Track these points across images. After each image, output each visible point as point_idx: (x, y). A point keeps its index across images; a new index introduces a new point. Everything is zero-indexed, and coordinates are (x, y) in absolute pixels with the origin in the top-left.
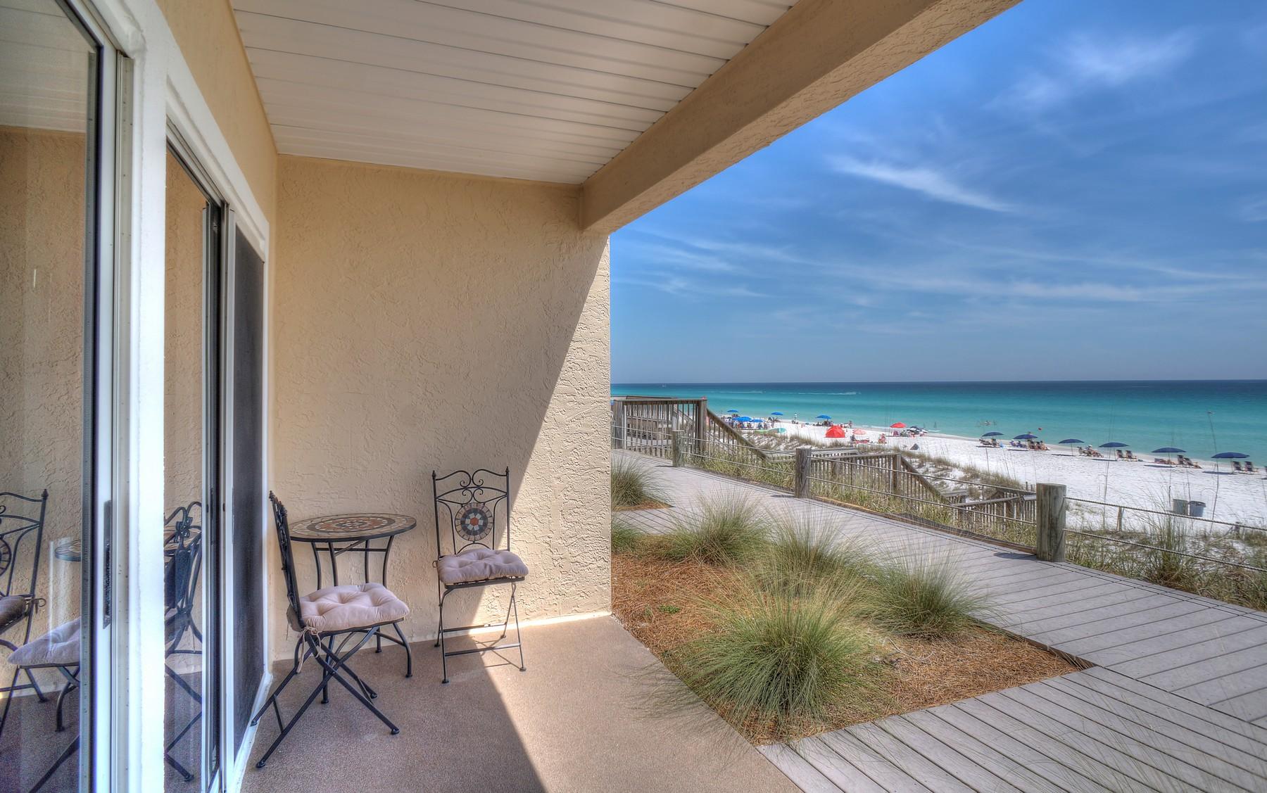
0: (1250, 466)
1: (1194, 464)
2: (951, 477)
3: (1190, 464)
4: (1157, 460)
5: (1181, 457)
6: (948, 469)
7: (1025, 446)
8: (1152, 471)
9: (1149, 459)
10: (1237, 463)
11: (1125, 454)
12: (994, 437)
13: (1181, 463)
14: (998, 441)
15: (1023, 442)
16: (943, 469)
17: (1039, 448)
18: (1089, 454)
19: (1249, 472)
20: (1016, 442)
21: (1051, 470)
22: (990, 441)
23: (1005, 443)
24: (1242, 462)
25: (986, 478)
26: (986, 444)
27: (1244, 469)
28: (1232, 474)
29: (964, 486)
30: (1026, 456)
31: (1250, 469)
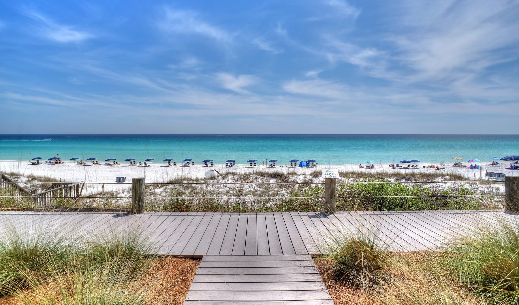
0: (135, 163)
2: (20, 181)
3: (117, 164)
4: (106, 164)
5: (114, 162)
6: (18, 177)
7: (53, 163)
8: (105, 168)
9: (103, 164)
10: (131, 162)
11: (95, 162)
12: (38, 160)
13: (114, 164)
14: (40, 161)
15: (52, 161)
16: (15, 178)
17: (60, 163)
18: (81, 163)
19: (134, 165)
20: (49, 161)
21: (67, 172)
22: (36, 162)
23: (43, 162)
24: (133, 162)
25: (39, 179)
26: (34, 163)
28: (130, 166)
29: (29, 185)
30: (55, 167)
31: (135, 164)
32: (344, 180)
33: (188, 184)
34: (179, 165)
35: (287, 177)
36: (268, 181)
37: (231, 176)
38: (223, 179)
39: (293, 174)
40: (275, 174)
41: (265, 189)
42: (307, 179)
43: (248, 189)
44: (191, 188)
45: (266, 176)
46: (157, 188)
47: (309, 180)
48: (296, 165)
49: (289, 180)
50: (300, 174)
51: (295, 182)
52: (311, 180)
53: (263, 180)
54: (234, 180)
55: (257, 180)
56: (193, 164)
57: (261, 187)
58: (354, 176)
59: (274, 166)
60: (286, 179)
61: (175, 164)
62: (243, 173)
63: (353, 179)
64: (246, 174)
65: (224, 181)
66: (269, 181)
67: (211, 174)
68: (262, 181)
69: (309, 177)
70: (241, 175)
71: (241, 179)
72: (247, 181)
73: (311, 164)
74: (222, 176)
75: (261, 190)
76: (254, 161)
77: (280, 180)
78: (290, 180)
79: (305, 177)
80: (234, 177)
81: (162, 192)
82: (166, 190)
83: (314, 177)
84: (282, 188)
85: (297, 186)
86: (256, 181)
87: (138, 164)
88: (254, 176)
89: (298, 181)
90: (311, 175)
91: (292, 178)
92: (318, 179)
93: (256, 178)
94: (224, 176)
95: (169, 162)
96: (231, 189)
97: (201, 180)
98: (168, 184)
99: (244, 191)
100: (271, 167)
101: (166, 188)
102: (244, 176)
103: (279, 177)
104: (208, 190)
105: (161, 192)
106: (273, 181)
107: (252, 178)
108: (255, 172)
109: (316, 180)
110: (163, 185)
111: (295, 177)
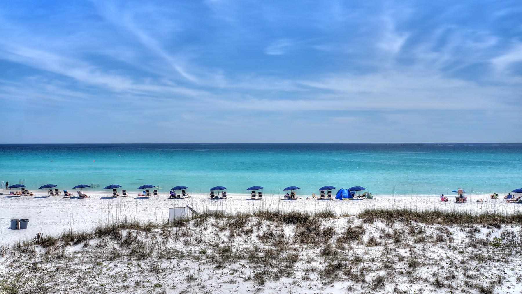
0: (57, 191)
1: (30, 193)
4: (11, 192)
9: (6, 193)
10: (51, 190)
19: (57, 195)
24: (54, 189)
27: (54, 193)
28: (49, 197)
31: (57, 193)
32: (423, 228)
33: (129, 236)
34: (132, 195)
35: (315, 223)
36: (280, 228)
37: (211, 220)
38: (197, 225)
39: (328, 215)
40: (294, 216)
41: (275, 246)
42: (352, 226)
43: (241, 247)
44: (135, 245)
45: (277, 219)
46: (70, 245)
47: (357, 227)
48: (330, 196)
49: (319, 227)
50: (339, 216)
51: (330, 232)
52: (361, 228)
53: (272, 228)
54: (218, 227)
55: (260, 228)
56: (155, 194)
57: (267, 242)
58: (439, 220)
59: (294, 197)
60: (314, 227)
61: (124, 194)
62: (234, 213)
63: (439, 226)
64: (239, 216)
65: (198, 229)
66: (282, 230)
67: (178, 215)
68: (269, 229)
69: (357, 222)
70: (231, 217)
71: (230, 225)
72: (241, 229)
73: (357, 194)
74: (195, 220)
75: (266, 247)
76: (259, 188)
77: (303, 227)
78: (322, 227)
79: (349, 222)
80: (217, 222)
81: (78, 253)
82: (86, 249)
83: (365, 222)
84: (307, 243)
85: (333, 241)
86: (258, 229)
87: (63, 194)
88: (255, 220)
89: (336, 229)
90: (360, 216)
91: (325, 224)
92: (374, 226)
93: (259, 224)
94: (199, 219)
95: (115, 190)
96: (210, 245)
97: (157, 227)
98: (90, 237)
99: (234, 250)
100: (288, 199)
101: (86, 245)
102: (237, 219)
103: (301, 221)
104: (166, 248)
105: (76, 253)
106: (289, 230)
107: (250, 223)
108: (257, 212)
109: (369, 228)
110: (82, 238)
111: (330, 222)
